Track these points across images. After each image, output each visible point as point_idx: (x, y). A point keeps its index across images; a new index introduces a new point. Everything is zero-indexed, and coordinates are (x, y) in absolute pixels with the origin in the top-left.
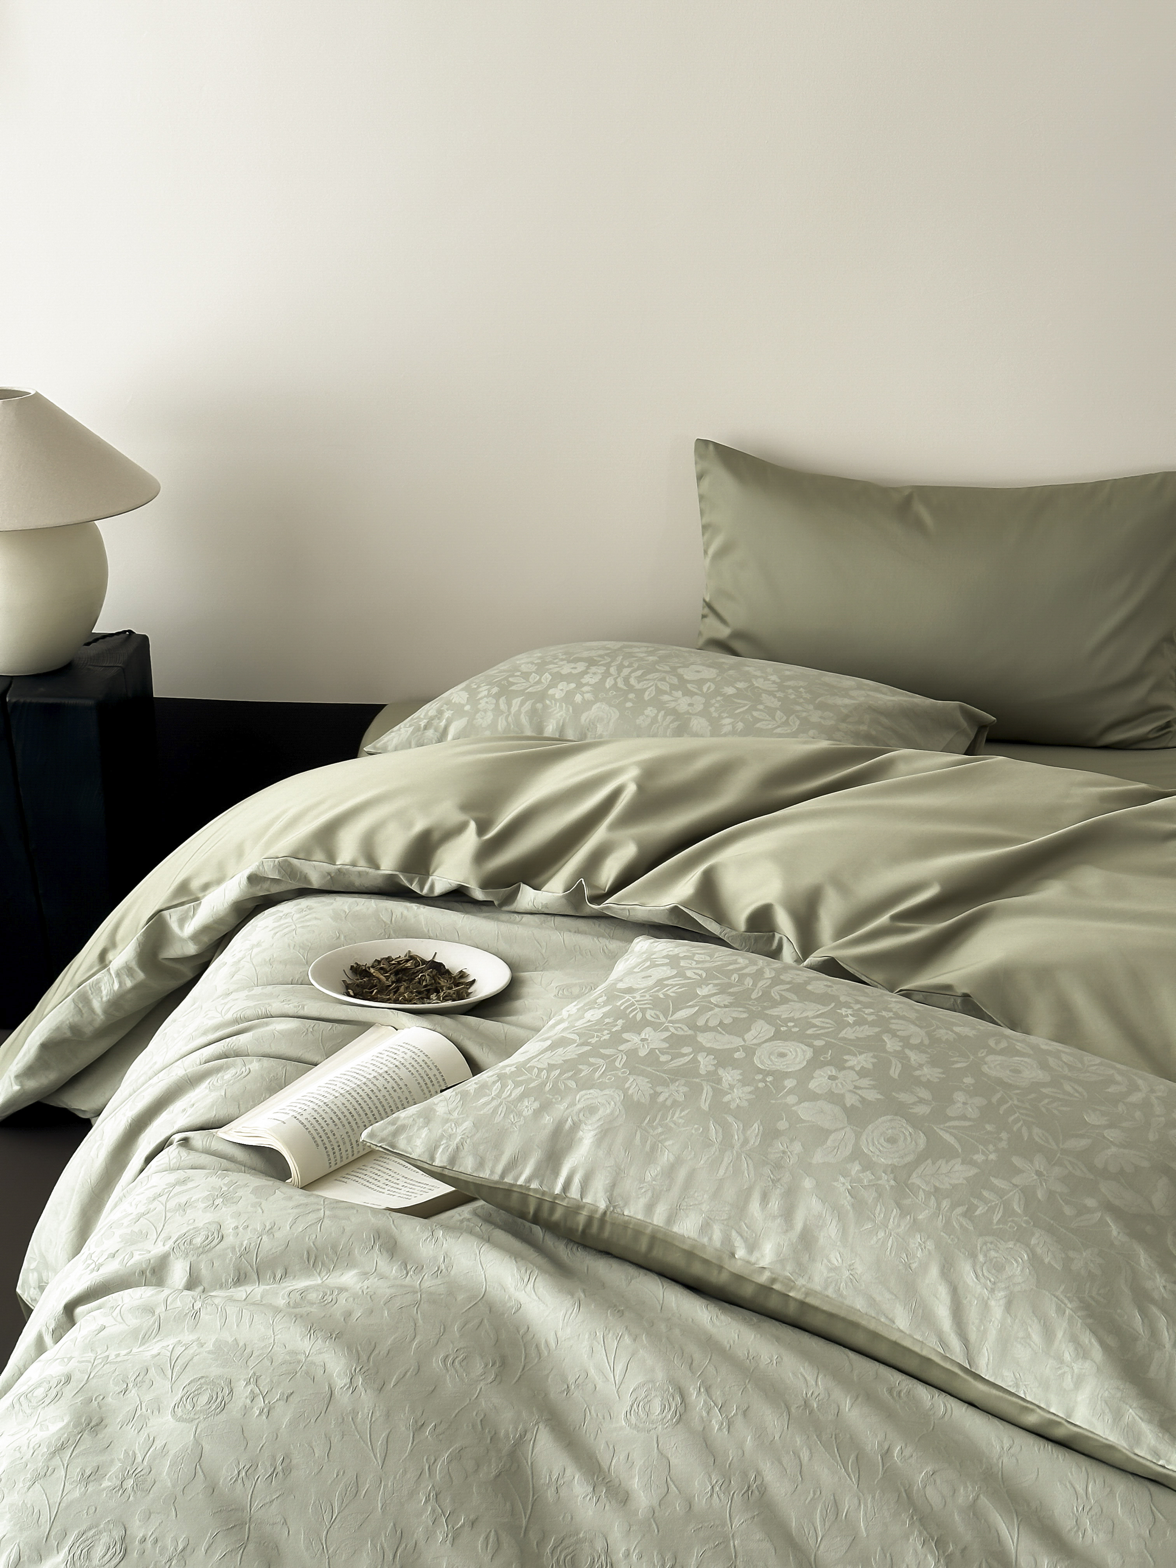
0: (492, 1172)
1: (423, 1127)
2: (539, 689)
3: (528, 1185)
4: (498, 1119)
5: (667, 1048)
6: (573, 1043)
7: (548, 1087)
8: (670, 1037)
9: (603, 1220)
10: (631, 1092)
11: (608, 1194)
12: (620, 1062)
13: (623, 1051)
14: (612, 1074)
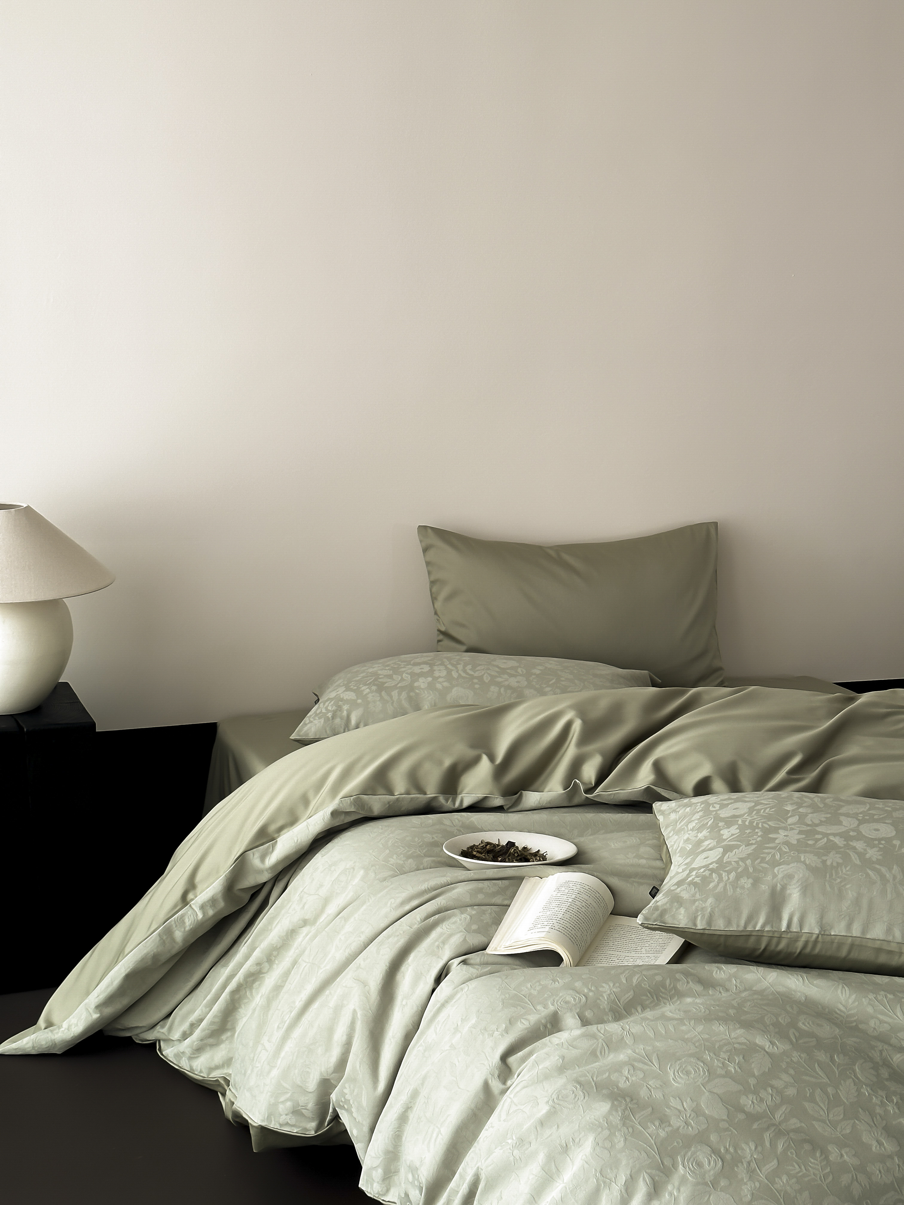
0: (738, 926)
3: (763, 929)
4: (730, 892)
5: (805, 837)
6: (740, 846)
7: (751, 870)
8: (800, 832)
9: (816, 942)
10: (808, 863)
11: (819, 923)
12: (785, 849)
13: (780, 843)
14: (786, 856)
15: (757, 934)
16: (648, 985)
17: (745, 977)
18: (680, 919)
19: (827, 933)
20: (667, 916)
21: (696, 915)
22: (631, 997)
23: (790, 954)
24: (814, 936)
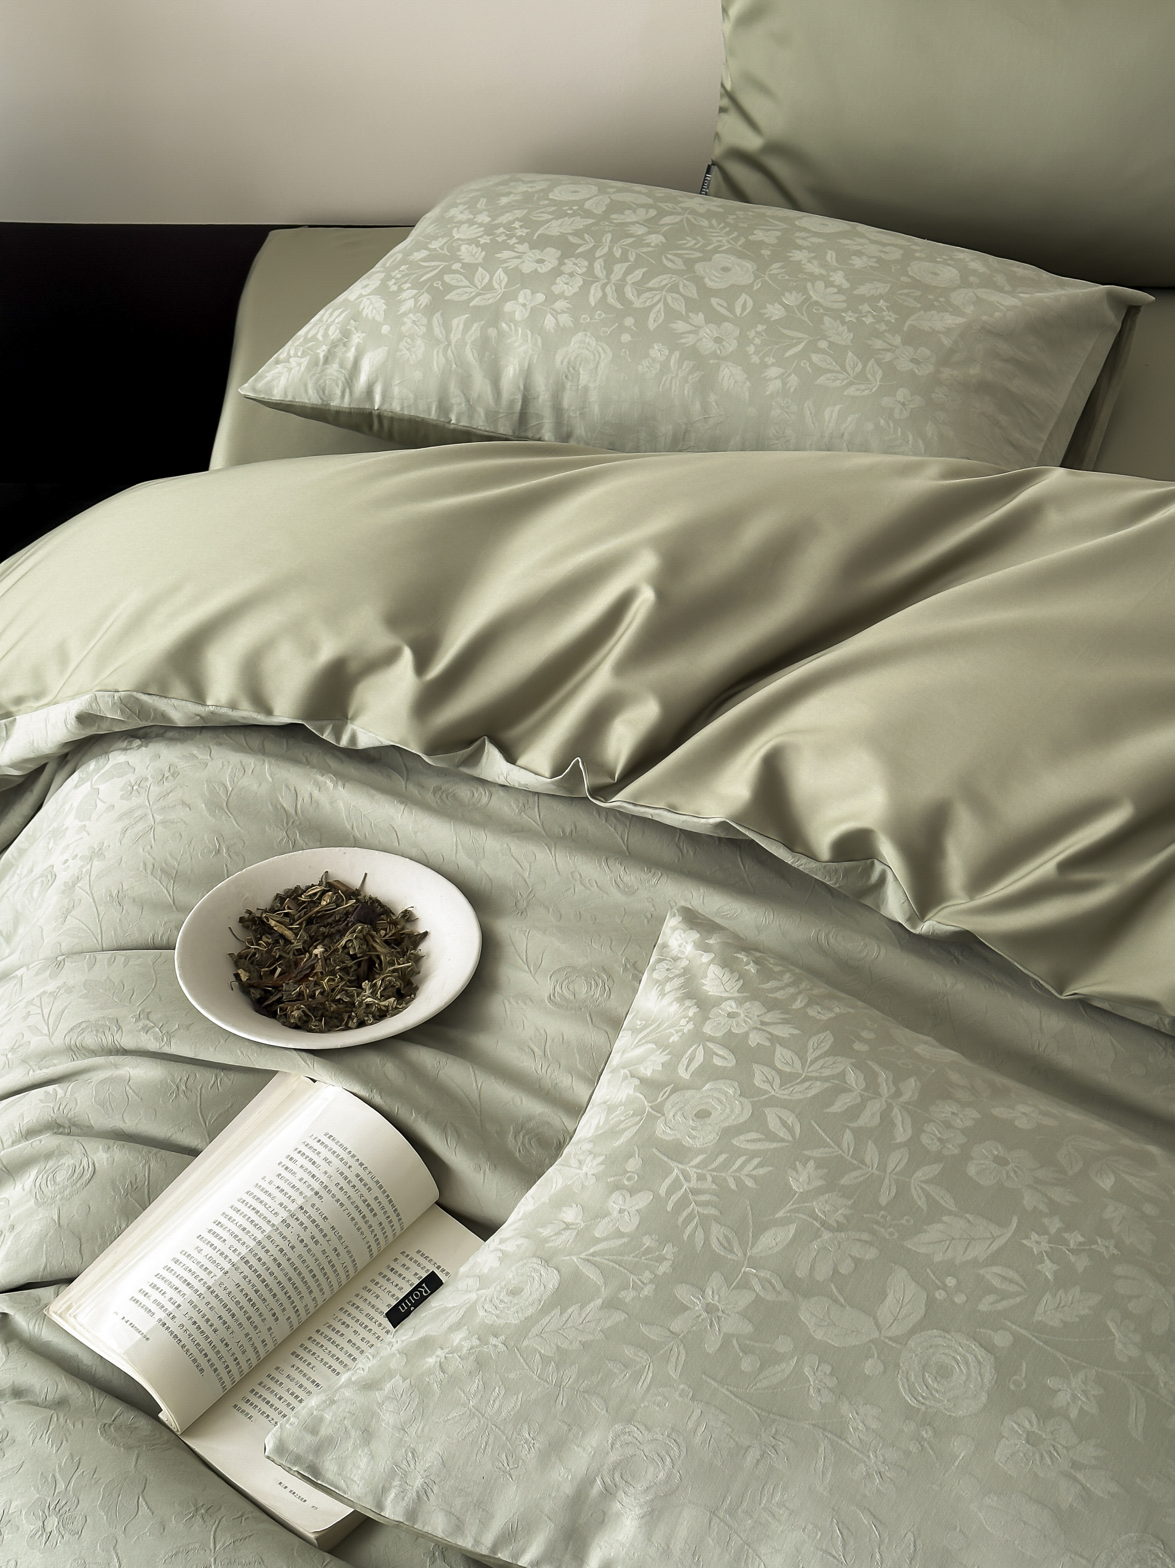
2: (491, 301)
5: (751, 1336)
6: (595, 1296)
8: (754, 1308)
13: (679, 1334)
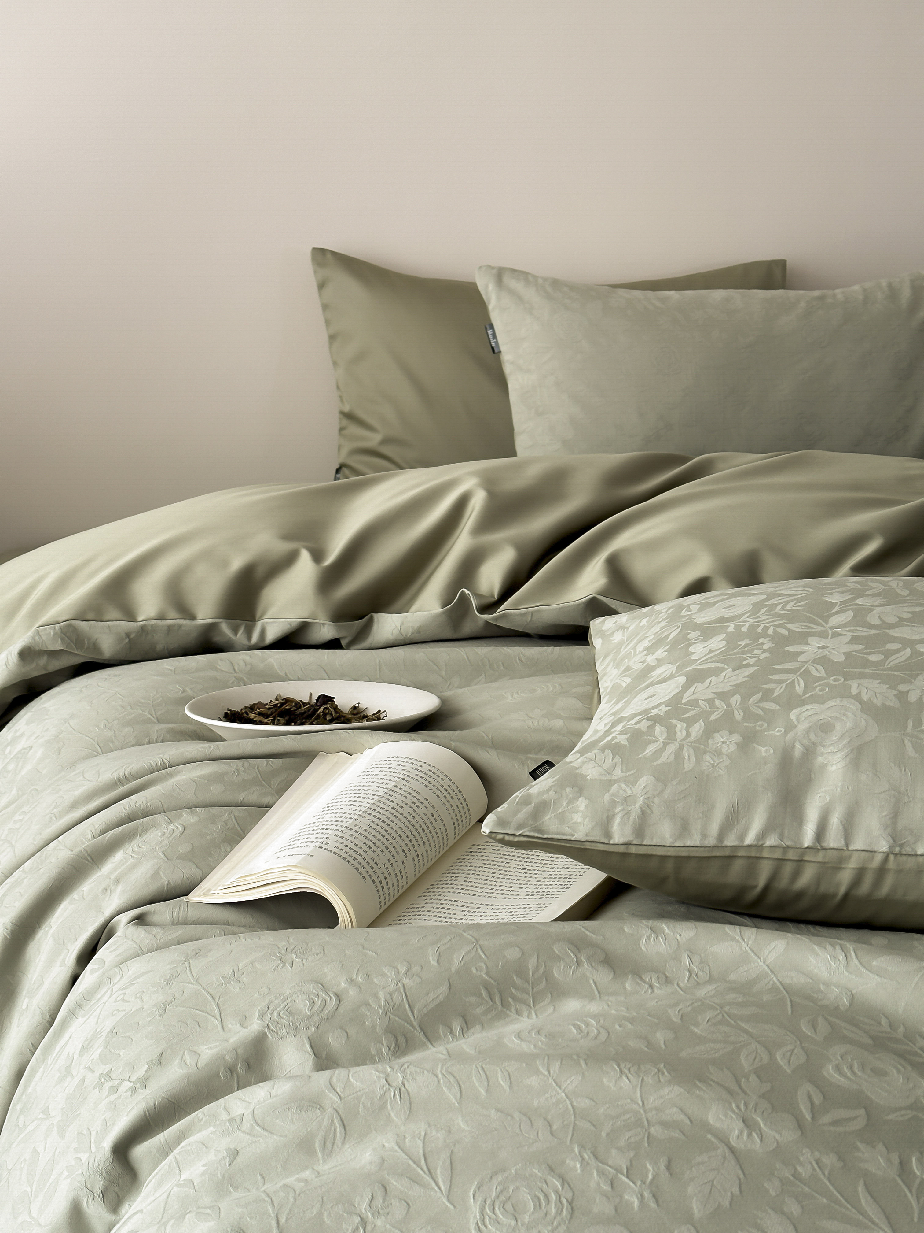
0: (704, 836)
1: (576, 799)
3: (761, 843)
4: (689, 764)
6: (722, 670)
7: (738, 715)
8: (855, 640)
9: (882, 871)
10: (865, 698)
11: (889, 830)
12: (818, 671)
13: (807, 662)
14: (819, 685)
15: (749, 855)
16: (485, 971)
17: (712, 949)
18: (576, 823)
19: (908, 850)
20: (548, 817)
21: (611, 813)
22: (441, 998)
23: (823, 899)
24: (879, 858)
